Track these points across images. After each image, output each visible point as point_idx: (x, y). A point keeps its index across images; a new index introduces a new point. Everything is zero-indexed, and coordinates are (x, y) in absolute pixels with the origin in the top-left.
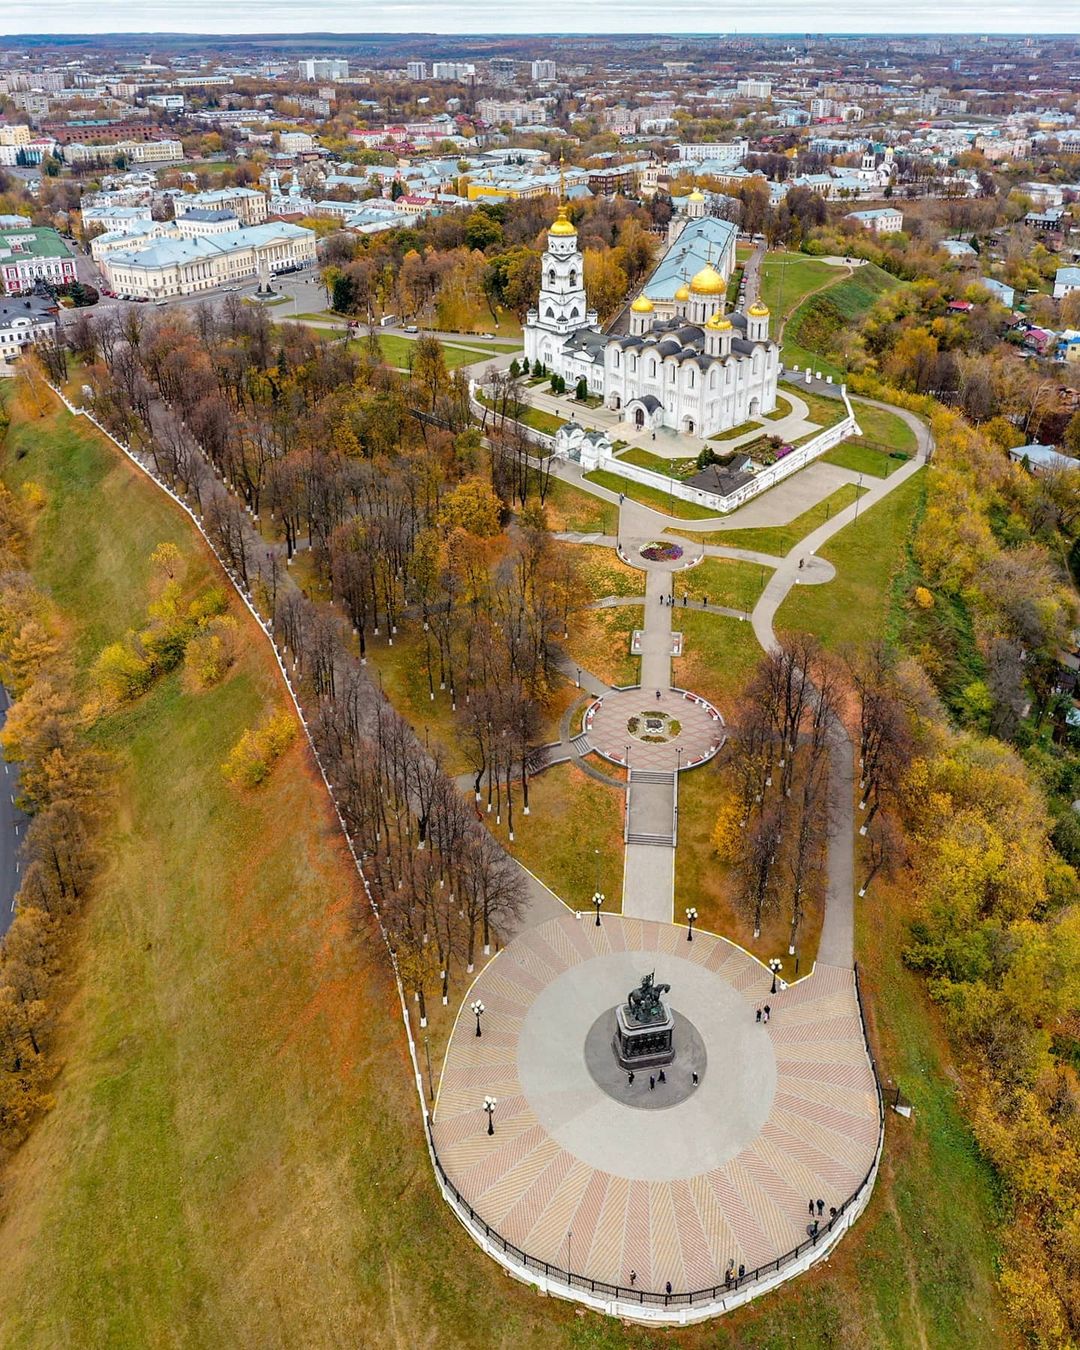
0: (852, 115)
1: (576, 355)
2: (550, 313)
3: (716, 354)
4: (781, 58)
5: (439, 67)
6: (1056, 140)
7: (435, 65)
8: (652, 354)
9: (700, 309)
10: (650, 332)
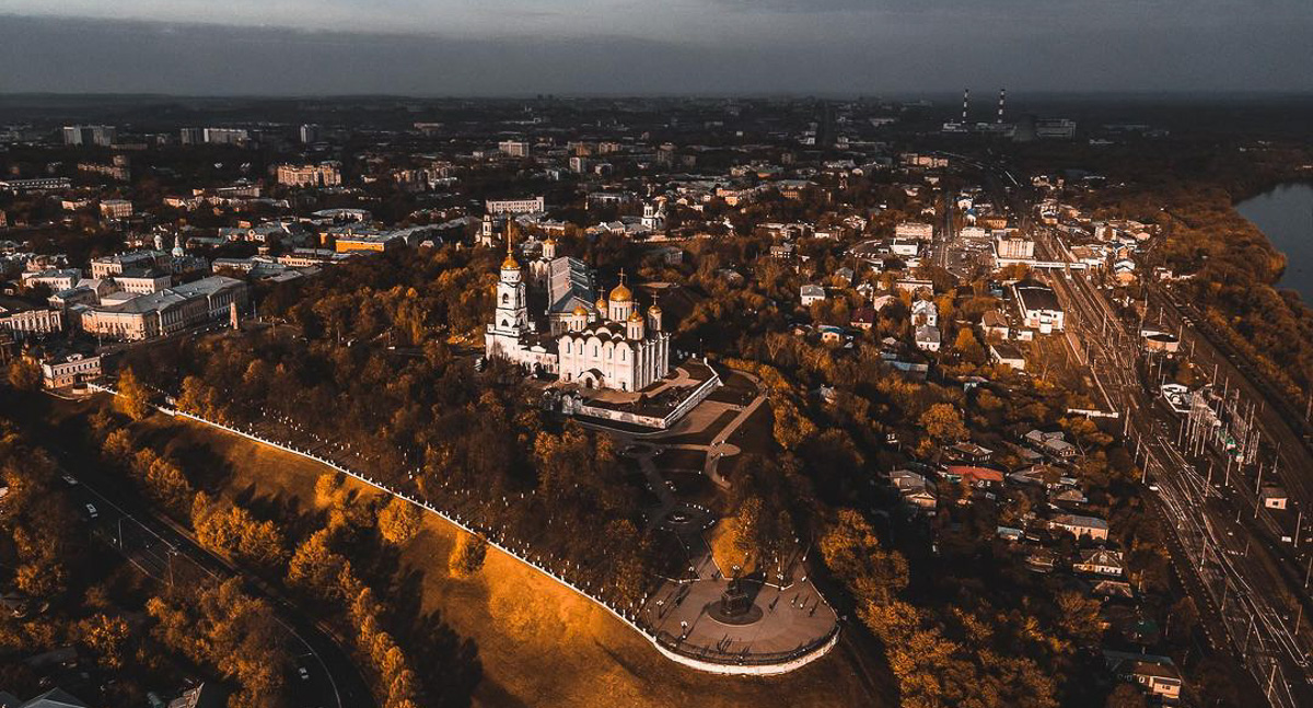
0: (604, 170)
1: (532, 348)
2: (505, 323)
3: (635, 338)
4: (521, 119)
5: (209, 132)
6: (776, 188)
7: (206, 130)
8: (594, 341)
9: (618, 311)
10: (586, 329)
